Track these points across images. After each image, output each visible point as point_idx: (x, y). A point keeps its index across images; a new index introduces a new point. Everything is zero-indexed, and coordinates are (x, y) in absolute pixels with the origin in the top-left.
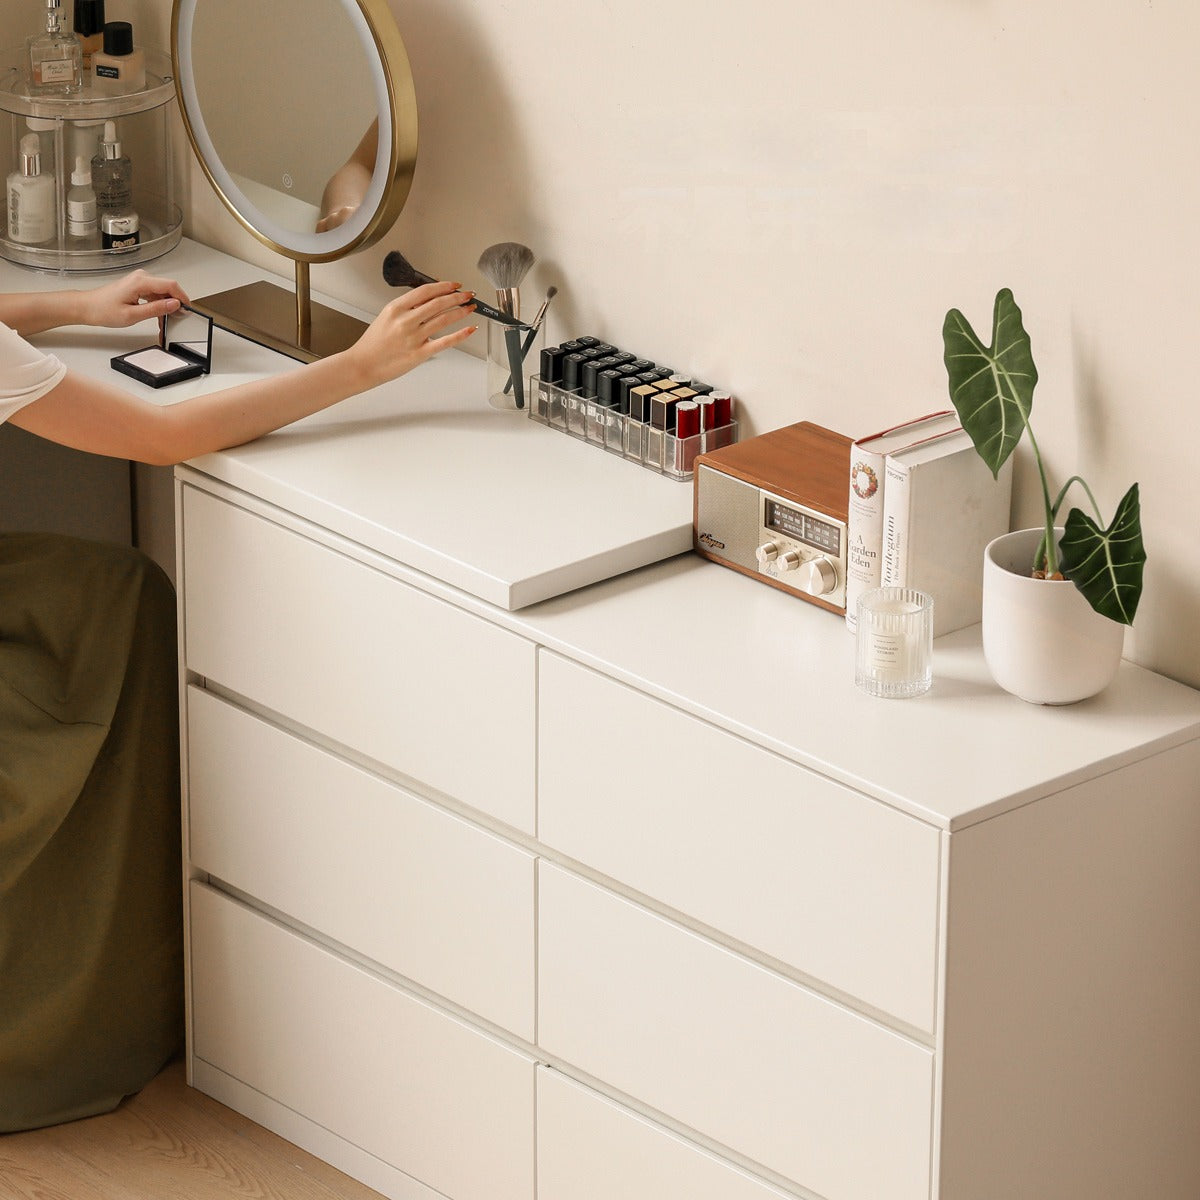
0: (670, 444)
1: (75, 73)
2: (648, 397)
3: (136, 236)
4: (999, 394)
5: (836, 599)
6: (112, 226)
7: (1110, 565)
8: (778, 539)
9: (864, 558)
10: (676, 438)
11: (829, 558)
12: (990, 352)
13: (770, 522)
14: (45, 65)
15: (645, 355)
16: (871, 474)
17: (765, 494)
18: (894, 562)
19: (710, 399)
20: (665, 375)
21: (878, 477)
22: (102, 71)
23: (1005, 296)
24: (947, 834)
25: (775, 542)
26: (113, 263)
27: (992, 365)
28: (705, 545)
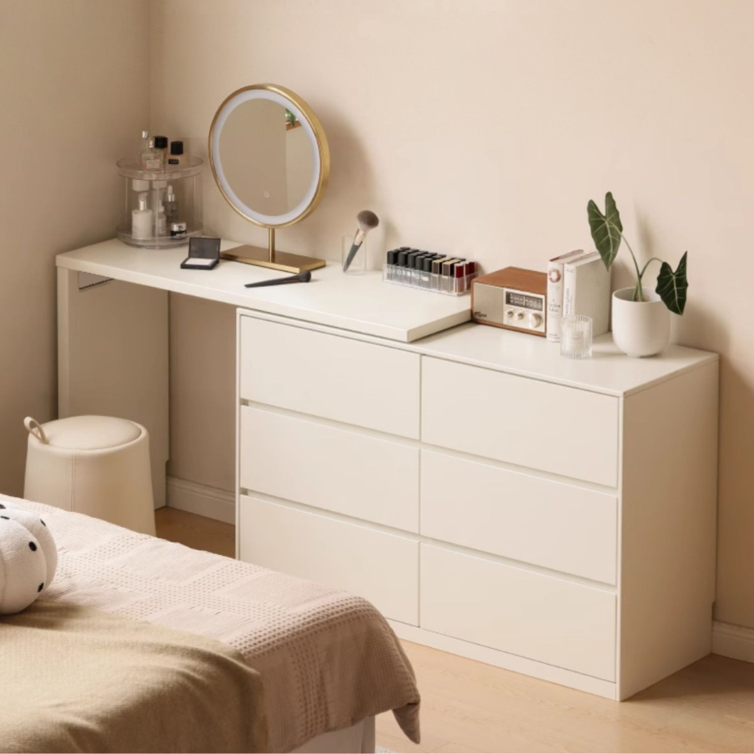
0: (452, 281)
1: (160, 165)
2: (441, 264)
3: (185, 231)
4: (610, 235)
5: (541, 329)
6: (175, 228)
7: (675, 288)
8: (512, 308)
9: (555, 308)
10: (455, 279)
11: (536, 312)
12: (605, 217)
13: (508, 302)
14: (148, 162)
15: (431, 250)
16: (558, 272)
17: (506, 290)
18: (569, 308)
19: (467, 262)
20: (444, 256)
21: (561, 273)
22: (171, 162)
23: (609, 195)
24: (621, 399)
25: (511, 310)
26: (176, 243)
27: (607, 223)
28: (477, 317)
